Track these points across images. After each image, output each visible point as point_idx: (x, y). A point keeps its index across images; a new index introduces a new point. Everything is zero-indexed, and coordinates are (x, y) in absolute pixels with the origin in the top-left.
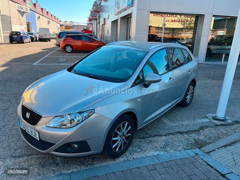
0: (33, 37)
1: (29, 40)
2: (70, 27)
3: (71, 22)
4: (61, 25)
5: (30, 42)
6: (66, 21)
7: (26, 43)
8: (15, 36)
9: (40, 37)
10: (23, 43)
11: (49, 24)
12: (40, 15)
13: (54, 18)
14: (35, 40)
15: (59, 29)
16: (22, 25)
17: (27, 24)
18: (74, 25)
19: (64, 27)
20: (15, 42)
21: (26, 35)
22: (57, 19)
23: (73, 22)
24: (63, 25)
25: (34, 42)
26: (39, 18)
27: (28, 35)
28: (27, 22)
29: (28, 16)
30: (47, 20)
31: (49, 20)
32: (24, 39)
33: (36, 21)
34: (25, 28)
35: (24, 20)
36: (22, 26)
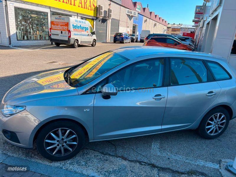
0: (134, 38)
1: (129, 40)
2: (176, 30)
3: (180, 24)
4: (168, 28)
5: (129, 43)
6: (174, 24)
7: (125, 43)
8: (118, 37)
9: (141, 39)
10: (123, 43)
11: (155, 27)
12: (147, 19)
13: (162, 21)
14: (135, 41)
15: (166, 32)
16: (128, 27)
17: (133, 27)
18: (181, 28)
19: (170, 29)
20: (118, 42)
21: (128, 36)
22: (165, 21)
23: (181, 24)
24: (170, 27)
25: (134, 42)
26: (146, 21)
27: (129, 36)
28: (133, 25)
29: (136, 19)
30: (154, 22)
31: (156, 22)
32: (125, 40)
33: (143, 24)
34: (131, 30)
35: (131, 23)
36: (128, 29)
